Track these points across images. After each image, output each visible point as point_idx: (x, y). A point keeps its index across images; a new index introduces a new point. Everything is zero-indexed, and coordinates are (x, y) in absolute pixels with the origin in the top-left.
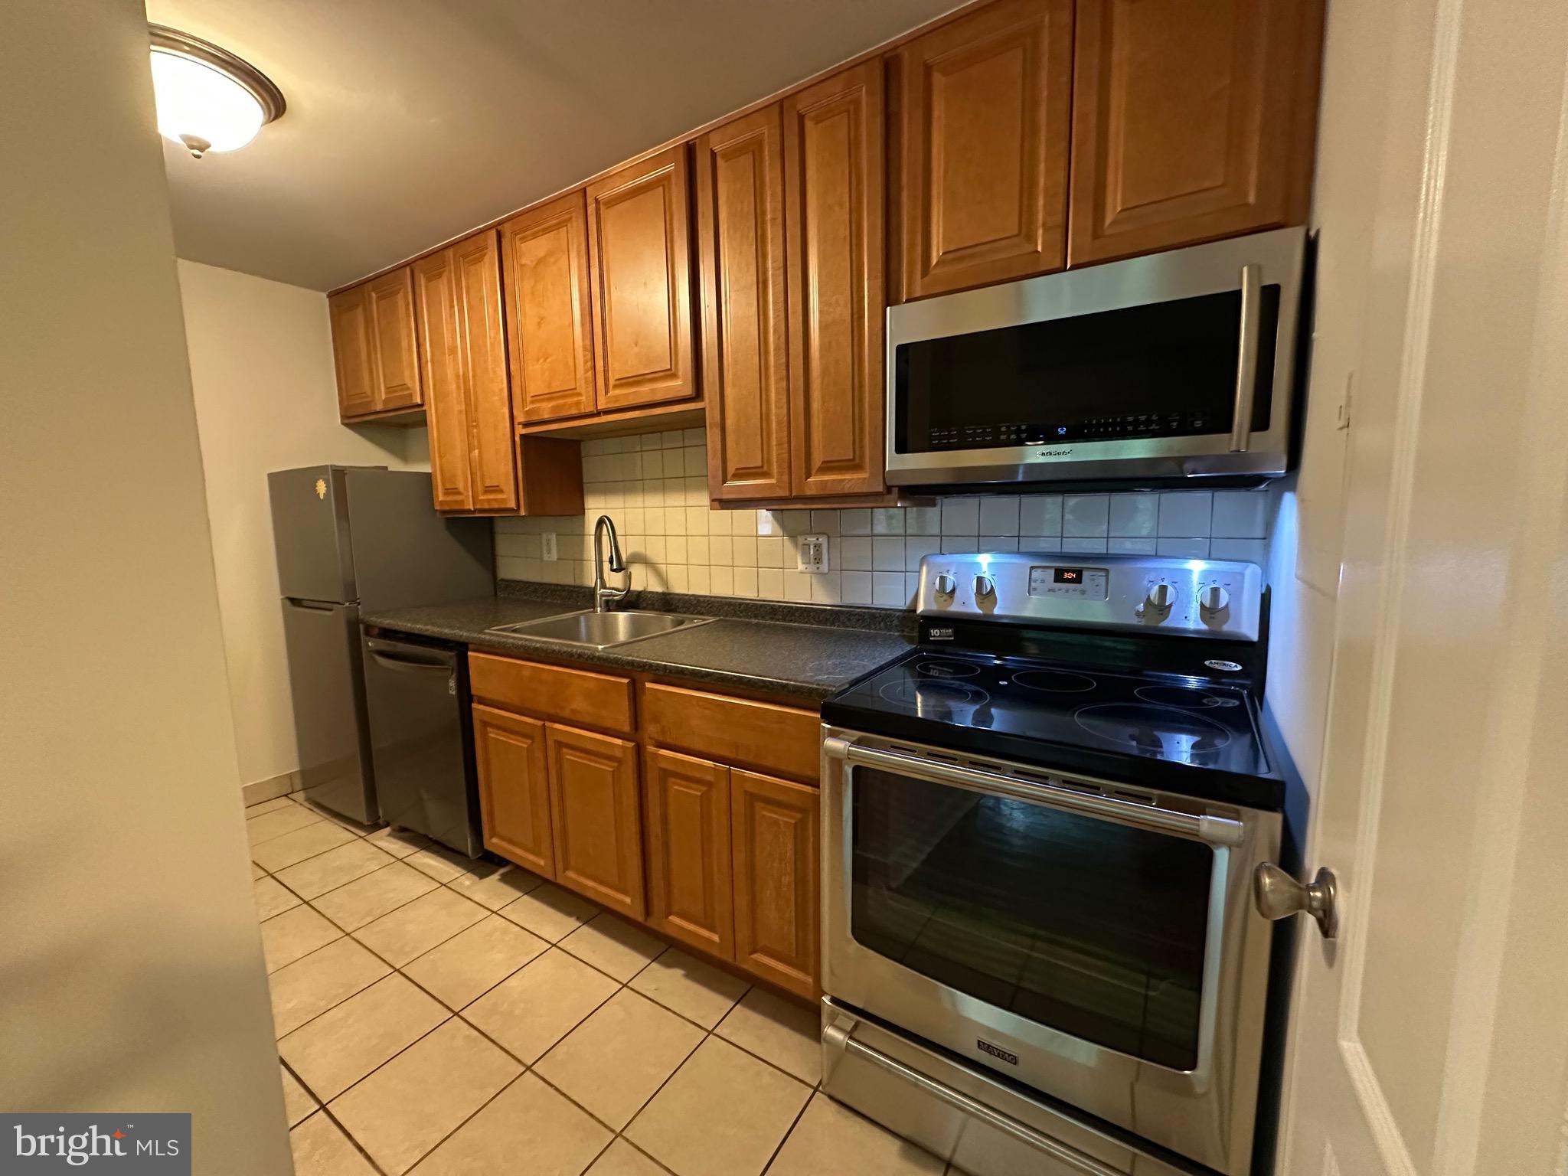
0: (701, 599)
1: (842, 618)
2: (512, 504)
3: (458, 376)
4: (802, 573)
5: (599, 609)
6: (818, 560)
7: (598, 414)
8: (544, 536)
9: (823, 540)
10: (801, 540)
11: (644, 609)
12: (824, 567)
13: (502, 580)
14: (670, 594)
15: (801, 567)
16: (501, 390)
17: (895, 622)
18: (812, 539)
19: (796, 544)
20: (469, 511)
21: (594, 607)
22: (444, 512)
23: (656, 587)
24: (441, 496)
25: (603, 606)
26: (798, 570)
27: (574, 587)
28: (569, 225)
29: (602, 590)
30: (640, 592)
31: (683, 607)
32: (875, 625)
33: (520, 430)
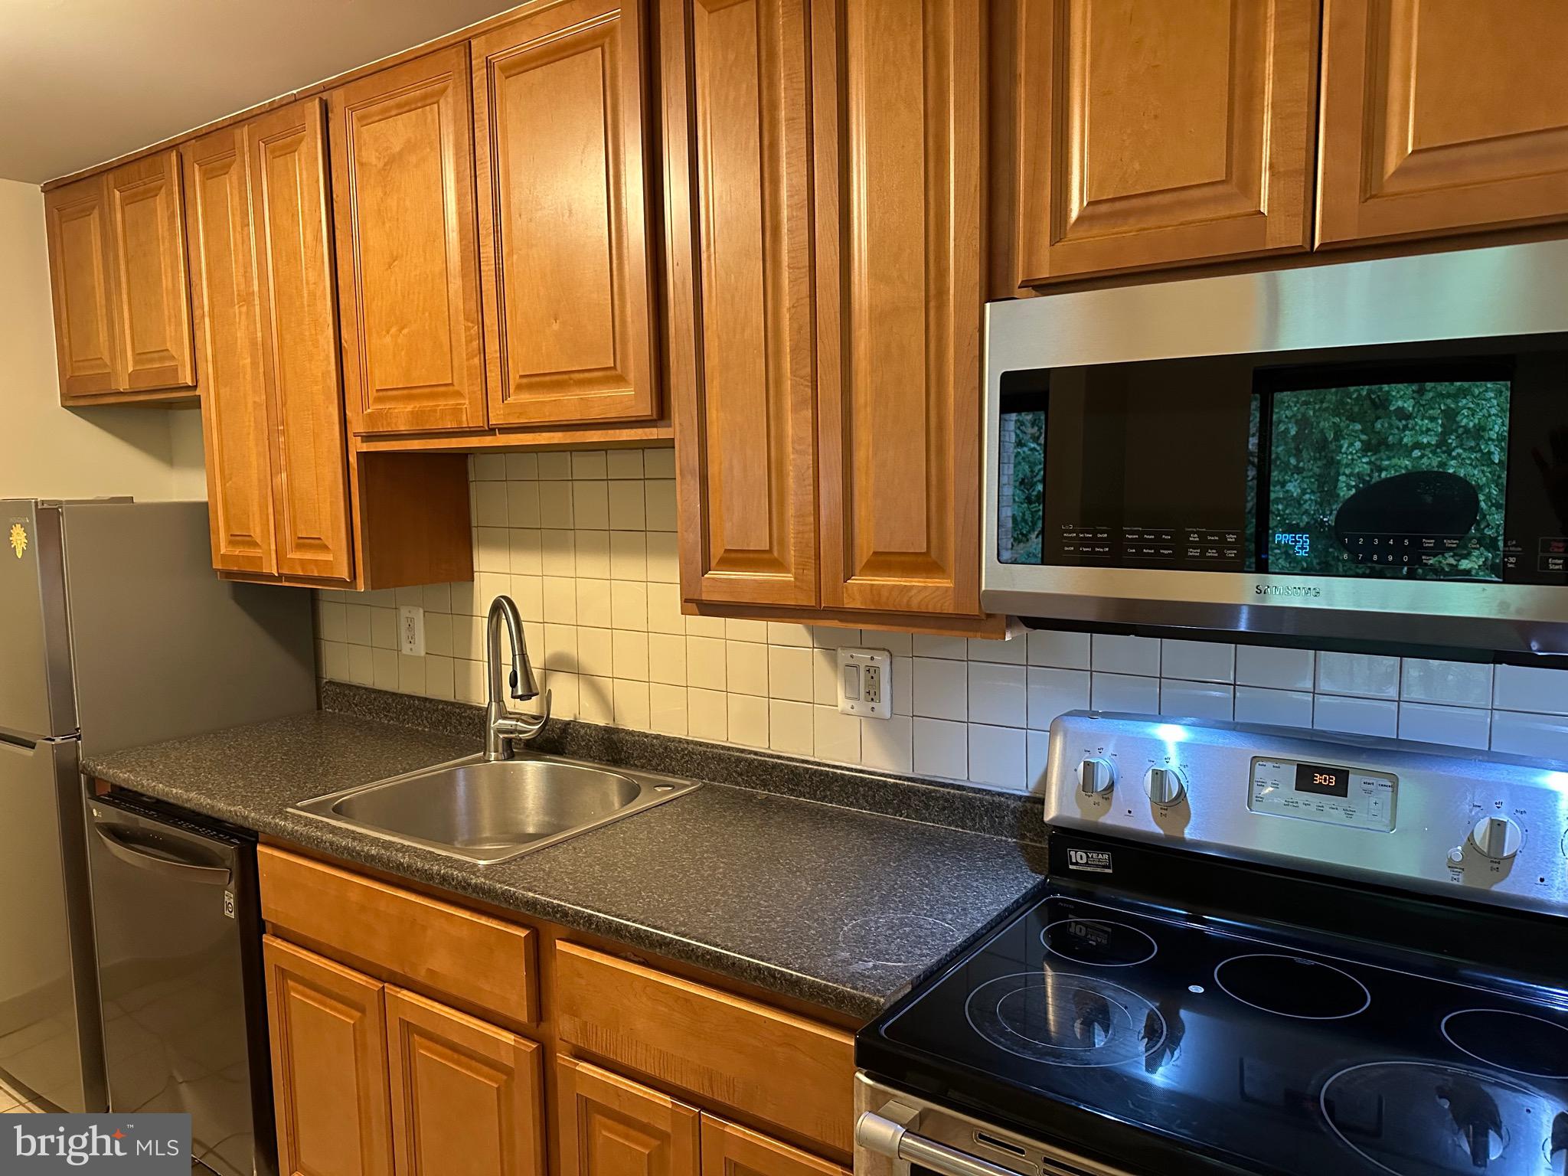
0: (672, 746)
1: (914, 802)
2: (345, 574)
3: (253, 343)
4: (844, 713)
5: (493, 754)
6: (872, 695)
7: (491, 431)
8: (404, 612)
9: (882, 660)
10: (843, 655)
11: (574, 755)
12: (884, 708)
13: (331, 683)
14: (617, 731)
15: (843, 703)
16: (327, 373)
17: (1009, 819)
18: (863, 657)
19: (834, 662)
20: (271, 577)
21: (484, 748)
22: (228, 574)
23: (593, 716)
24: (222, 545)
25: (500, 750)
26: (839, 708)
27: (452, 704)
28: (442, 101)
29: (500, 721)
30: (568, 723)
31: (639, 758)
32: (973, 819)
33: (357, 446)
